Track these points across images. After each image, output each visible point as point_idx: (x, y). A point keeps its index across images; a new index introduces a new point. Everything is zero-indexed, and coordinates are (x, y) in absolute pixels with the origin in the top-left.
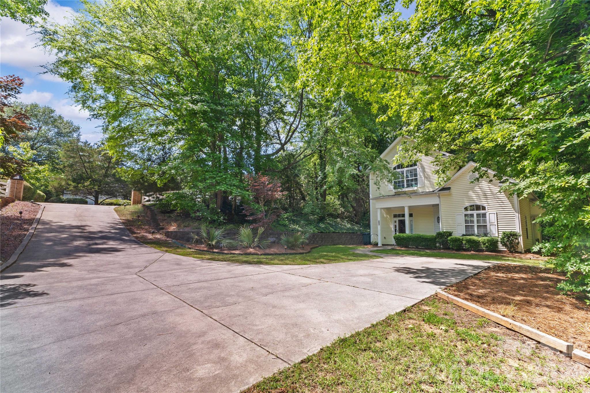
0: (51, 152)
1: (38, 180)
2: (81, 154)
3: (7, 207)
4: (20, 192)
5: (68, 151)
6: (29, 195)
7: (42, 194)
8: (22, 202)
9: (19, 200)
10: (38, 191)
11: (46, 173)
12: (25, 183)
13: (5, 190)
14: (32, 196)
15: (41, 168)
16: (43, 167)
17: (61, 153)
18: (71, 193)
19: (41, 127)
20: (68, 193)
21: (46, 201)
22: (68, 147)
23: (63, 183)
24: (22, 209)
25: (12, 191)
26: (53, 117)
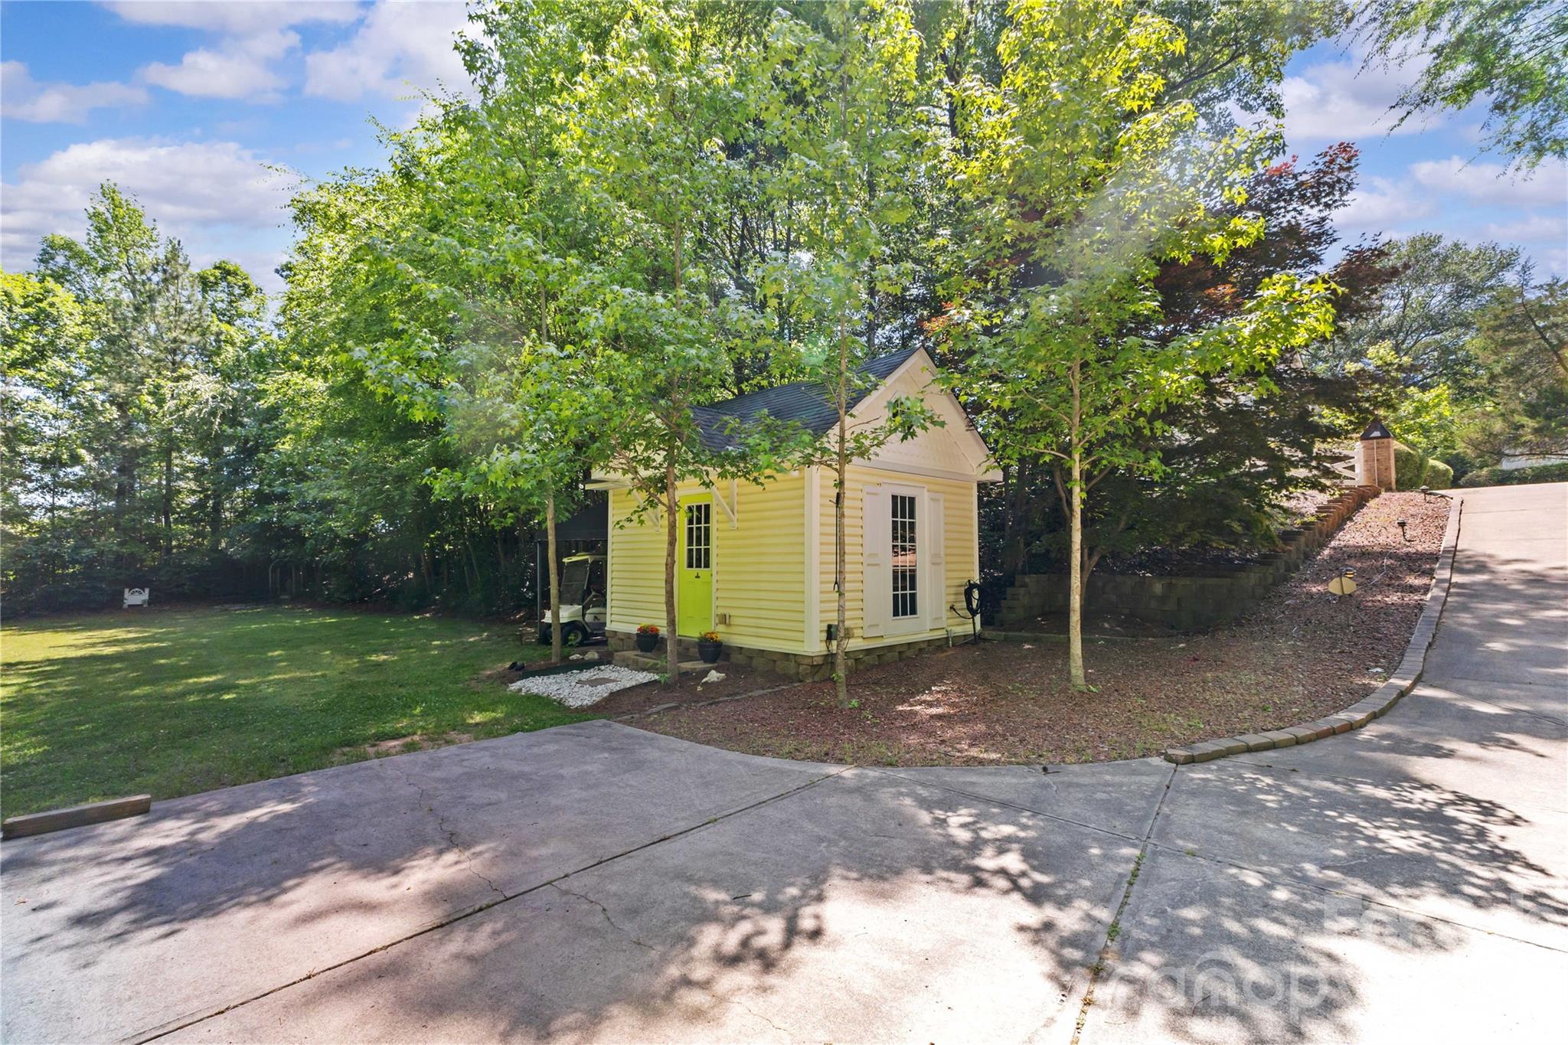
0: (1445, 351)
1: (1425, 430)
2: (1541, 324)
3: (1365, 510)
4: (1387, 469)
5: (1495, 329)
6: (1409, 475)
7: (1442, 466)
8: (1397, 495)
9: (1389, 489)
10: (1432, 462)
11: (1446, 410)
12: (1396, 445)
13: (1352, 468)
14: (1418, 476)
15: (1428, 396)
16: (1434, 392)
17: (1472, 342)
18: (1526, 450)
19: (1409, 295)
20: (1519, 451)
21: (1455, 484)
22: (1496, 317)
23: (1498, 426)
24: (1402, 511)
25: (1369, 470)
26: (1437, 255)
